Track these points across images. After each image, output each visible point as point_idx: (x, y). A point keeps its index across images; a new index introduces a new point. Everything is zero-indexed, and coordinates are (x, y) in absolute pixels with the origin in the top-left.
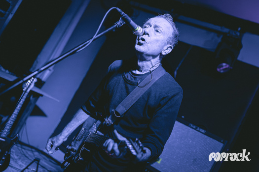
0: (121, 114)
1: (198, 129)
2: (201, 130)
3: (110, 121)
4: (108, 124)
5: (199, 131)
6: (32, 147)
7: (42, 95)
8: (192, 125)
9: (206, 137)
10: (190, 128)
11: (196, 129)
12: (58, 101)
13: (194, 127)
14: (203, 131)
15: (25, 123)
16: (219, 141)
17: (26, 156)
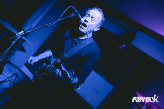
0: (66, 58)
1: (103, 76)
2: (104, 77)
3: (60, 61)
4: (58, 62)
5: (102, 77)
6: (15, 66)
7: (25, 41)
8: (99, 74)
9: (105, 81)
10: (98, 75)
11: (101, 76)
12: (33, 46)
13: (101, 75)
14: (105, 78)
15: (14, 53)
16: (112, 85)
17: (11, 71)
